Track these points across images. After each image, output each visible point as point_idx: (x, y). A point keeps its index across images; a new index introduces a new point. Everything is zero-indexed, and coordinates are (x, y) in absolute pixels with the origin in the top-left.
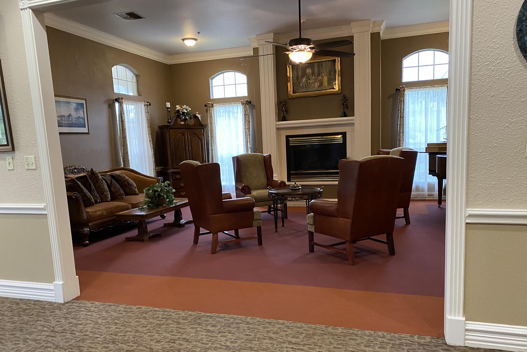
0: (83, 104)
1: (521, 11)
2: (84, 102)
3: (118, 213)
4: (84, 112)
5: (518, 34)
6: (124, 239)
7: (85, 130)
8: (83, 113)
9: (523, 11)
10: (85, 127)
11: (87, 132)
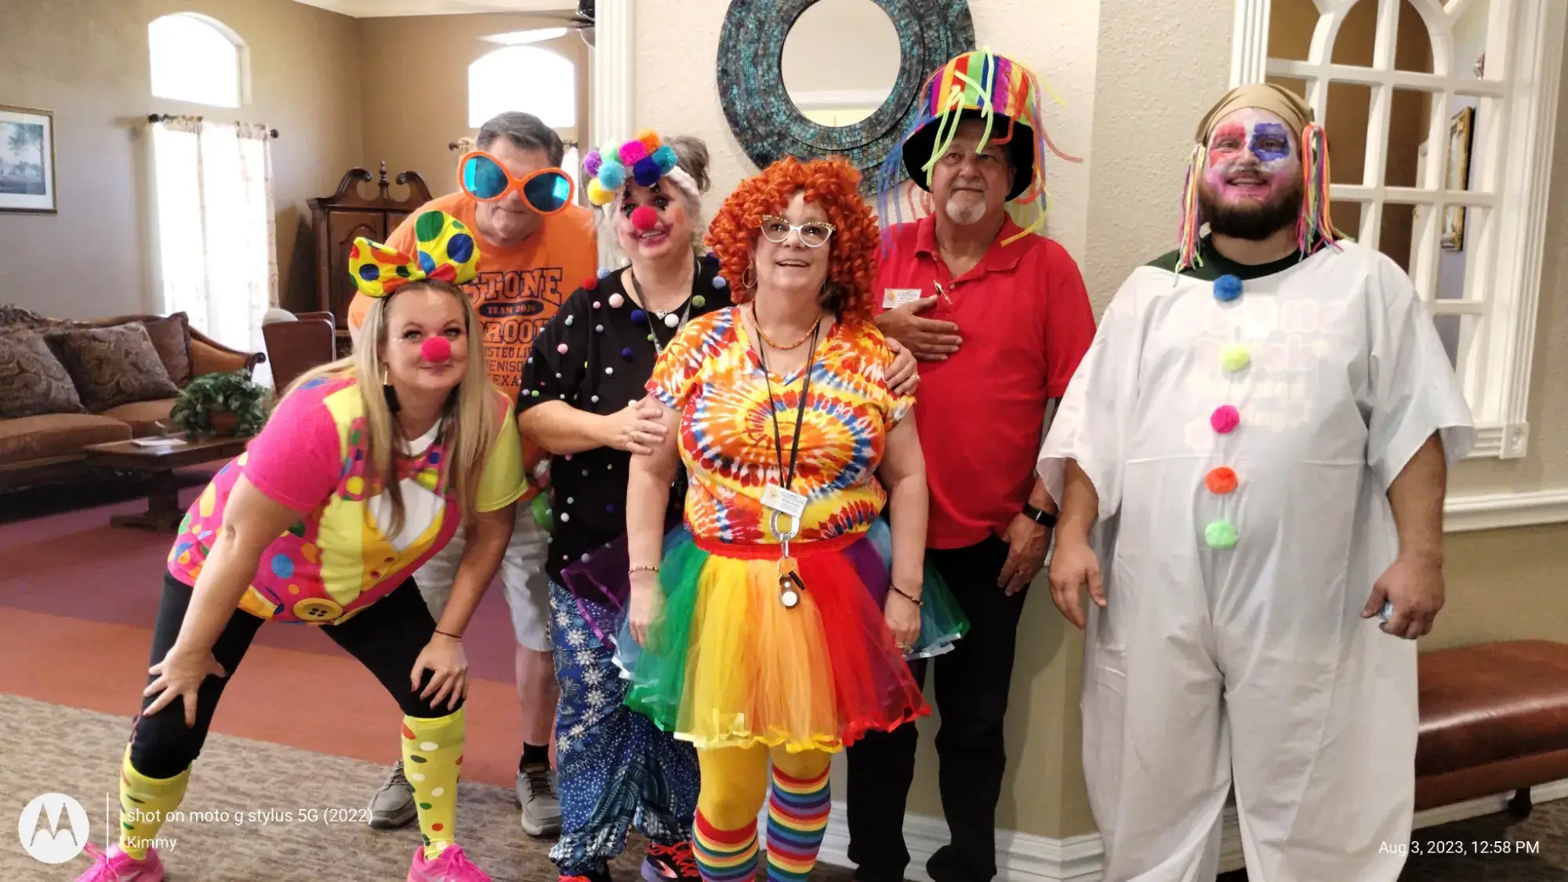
0: (41, 127)
1: (724, 27)
2: (44, 121)
3: (91, 447)
4: (42, 148)
5: (719, 80)
6: (108, 522)
7: (43, 202)
8: (39, 154)
9: (730, 26)
10: (43, 192)
11: (49, 206)
